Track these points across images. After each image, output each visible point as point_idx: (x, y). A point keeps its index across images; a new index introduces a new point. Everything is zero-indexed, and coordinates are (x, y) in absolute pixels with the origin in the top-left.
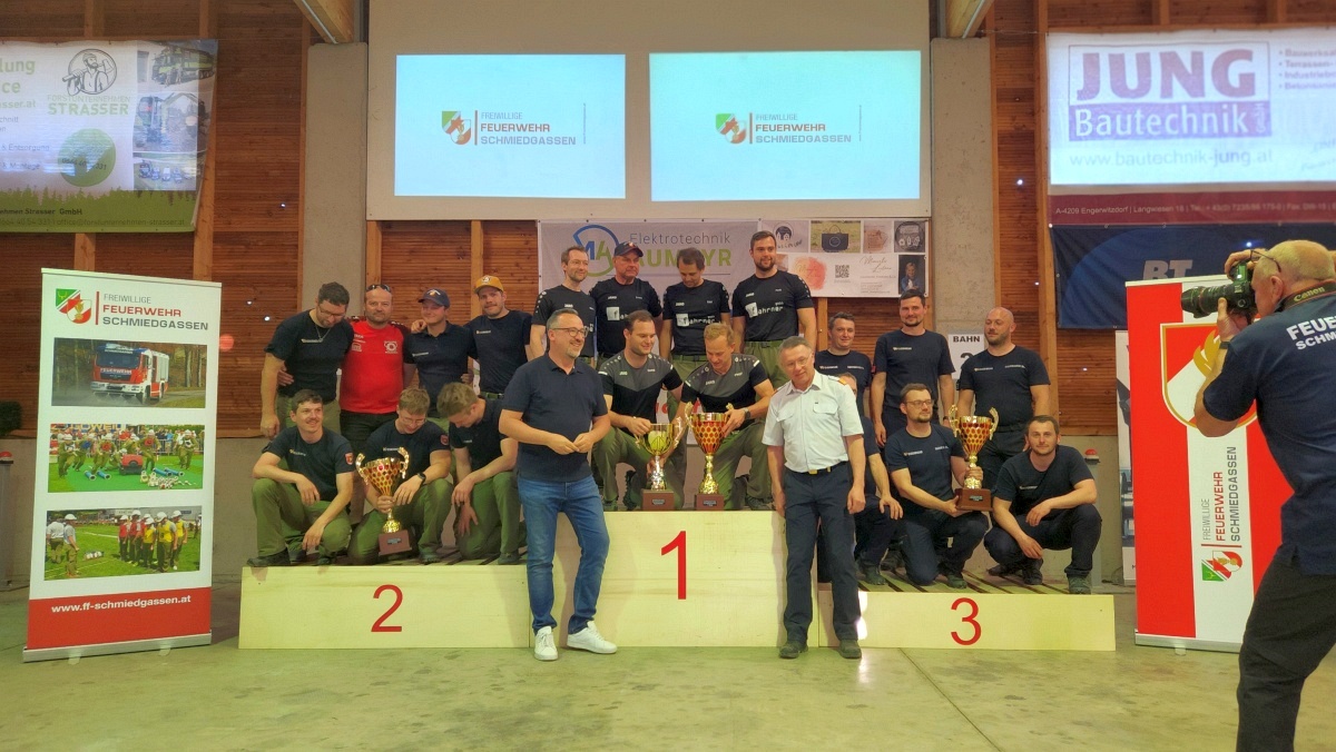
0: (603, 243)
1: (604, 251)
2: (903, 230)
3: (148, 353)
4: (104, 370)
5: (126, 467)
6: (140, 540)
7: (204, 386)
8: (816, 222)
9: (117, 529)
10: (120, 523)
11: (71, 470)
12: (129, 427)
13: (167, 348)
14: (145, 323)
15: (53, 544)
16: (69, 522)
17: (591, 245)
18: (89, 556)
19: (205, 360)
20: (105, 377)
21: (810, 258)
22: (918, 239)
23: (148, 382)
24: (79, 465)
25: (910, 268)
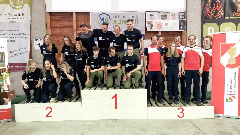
0: (106, 18)
1: (107, 20)
2: (181, 14)
7: (5, 62)
8: (160, 13)
17: (103, 18)
19: (4, 56)
21: (159, 22)
22: (184, 16)
25: (182, 24)
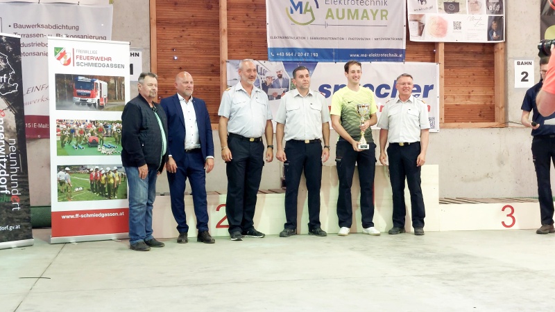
2: (492, 1)
3: (97, 81)
4: (79, 91)
5: (91, 143)
6: (99, 182)
7: (124, 99)
9: (89, 176)
10: (90, 172)
11: (66, 144)
12: (91, 122)
13: (106, 79)
14: (95, 65)
15: (61, 183)
16: (67, 171)
18: (77, 189)
19: (124, 85)
20: (79, 95)
21: (439, 17)
22: (498, 6)
23: (98, 97)
24: (70, 141)
25: (494, 24)
